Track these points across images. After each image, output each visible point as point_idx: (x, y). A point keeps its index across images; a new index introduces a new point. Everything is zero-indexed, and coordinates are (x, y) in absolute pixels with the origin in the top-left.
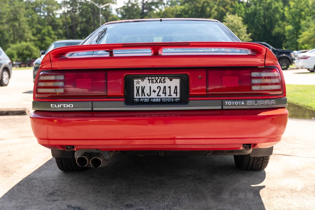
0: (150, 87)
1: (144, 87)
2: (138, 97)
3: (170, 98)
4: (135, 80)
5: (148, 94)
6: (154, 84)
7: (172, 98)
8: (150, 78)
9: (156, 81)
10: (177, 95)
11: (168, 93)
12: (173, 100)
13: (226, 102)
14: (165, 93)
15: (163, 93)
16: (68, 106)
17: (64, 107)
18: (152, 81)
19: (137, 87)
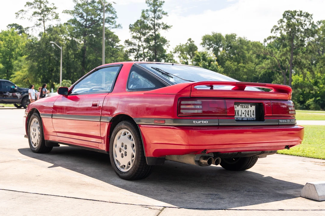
0: (242, 110)
1: (239, 110)
2: (236, 117)
5: (240, 115)
8: (242, 105)
9: (244, 107)
10: (254, 116)
11: (250, 115)
12: (253, 119)
13: (280, 121)
14: (249, 115)
15: (248, 115)
16: (205, 122)
17: (202, 123)
19: (235, 110)
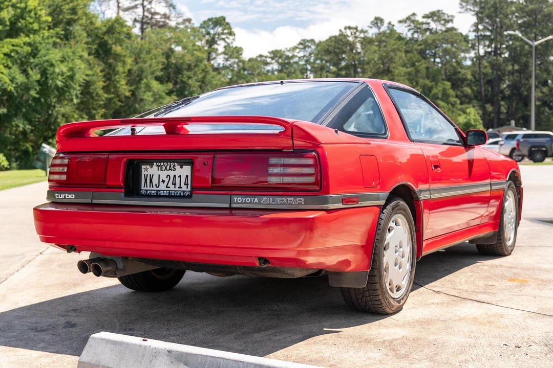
0: (159, 175)
1: (153, 175)
2: (146, 188)
3: (179, 191)
4: (143, 167)
5: (156, 185)
6: (164, 171)
7: (181, 191)
8: (159, 164)
9: (166, 168)
10: (187, 188)
11: (178, 185)
12: (182, 194)
13: (236, 198)
14: (175, 184)
15: (173, 184)
16: (70, 196)
17: (67, 197)
18: (161, 168)
19: (145, 175)
